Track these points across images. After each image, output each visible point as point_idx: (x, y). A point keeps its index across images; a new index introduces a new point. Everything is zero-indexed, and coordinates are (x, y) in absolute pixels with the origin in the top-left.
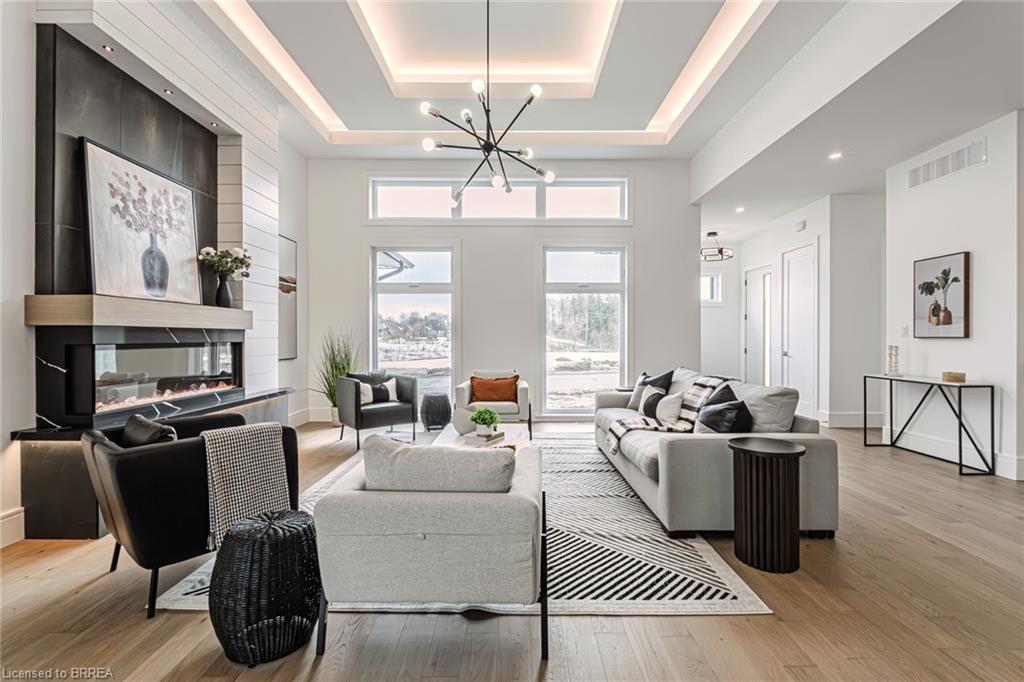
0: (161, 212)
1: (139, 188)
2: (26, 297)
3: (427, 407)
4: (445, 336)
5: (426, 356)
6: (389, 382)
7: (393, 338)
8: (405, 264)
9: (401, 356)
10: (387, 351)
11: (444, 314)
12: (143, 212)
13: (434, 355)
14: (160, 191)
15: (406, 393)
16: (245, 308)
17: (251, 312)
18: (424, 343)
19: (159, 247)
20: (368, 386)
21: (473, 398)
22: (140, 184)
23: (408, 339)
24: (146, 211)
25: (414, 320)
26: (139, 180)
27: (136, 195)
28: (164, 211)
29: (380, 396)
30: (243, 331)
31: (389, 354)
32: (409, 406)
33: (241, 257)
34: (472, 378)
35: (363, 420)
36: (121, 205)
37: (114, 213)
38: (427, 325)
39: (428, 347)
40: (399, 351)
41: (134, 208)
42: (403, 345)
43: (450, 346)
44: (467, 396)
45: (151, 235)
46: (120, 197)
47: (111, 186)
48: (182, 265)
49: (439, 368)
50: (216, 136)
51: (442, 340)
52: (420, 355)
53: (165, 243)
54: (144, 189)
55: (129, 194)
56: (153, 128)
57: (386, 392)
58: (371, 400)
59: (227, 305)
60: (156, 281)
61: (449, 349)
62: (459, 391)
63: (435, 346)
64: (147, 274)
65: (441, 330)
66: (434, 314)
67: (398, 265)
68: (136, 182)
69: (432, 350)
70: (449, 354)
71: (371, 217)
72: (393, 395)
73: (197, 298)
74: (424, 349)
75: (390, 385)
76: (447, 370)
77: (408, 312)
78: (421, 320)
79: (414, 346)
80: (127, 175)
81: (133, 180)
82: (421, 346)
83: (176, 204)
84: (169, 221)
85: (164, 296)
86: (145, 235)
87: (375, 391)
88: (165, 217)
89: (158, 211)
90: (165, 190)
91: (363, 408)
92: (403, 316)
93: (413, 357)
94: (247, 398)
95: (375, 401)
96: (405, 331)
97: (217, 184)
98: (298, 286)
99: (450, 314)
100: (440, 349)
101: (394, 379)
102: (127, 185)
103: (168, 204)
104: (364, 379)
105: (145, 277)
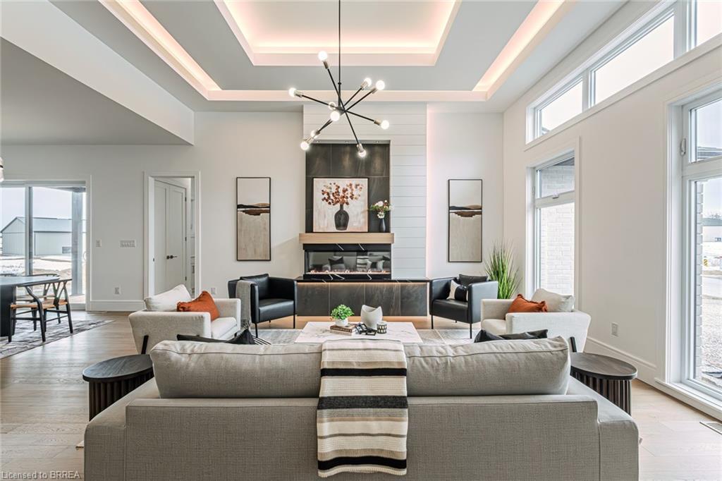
1: (336, 187)
12: (337, 197)
14: (347, 185)
16: (391, 232)
19: (344, 209)
22: (337, 185)
24: (339, 195)
26: (337, 183)
27: (334, 191)
28: (349, 193)
36: (327, 197)
37: (323, 200)
41: (334, 196)
46: (326, 194)
47: (322, 191)
48: (358, 215)
50: (389, 144)
53: (348, 207)
54: (339, 187)
55: (331, 191)
60: (342, 224)
64: (337, 222)
73: (366, 229)
80: (330, 184)
81: (334, 185)
83: (356, 188)
84: (352, 196)
85: (345, 230)
88: (349, 196)
89: (346, 194)
102: (330, 188)
103: (352, 190)
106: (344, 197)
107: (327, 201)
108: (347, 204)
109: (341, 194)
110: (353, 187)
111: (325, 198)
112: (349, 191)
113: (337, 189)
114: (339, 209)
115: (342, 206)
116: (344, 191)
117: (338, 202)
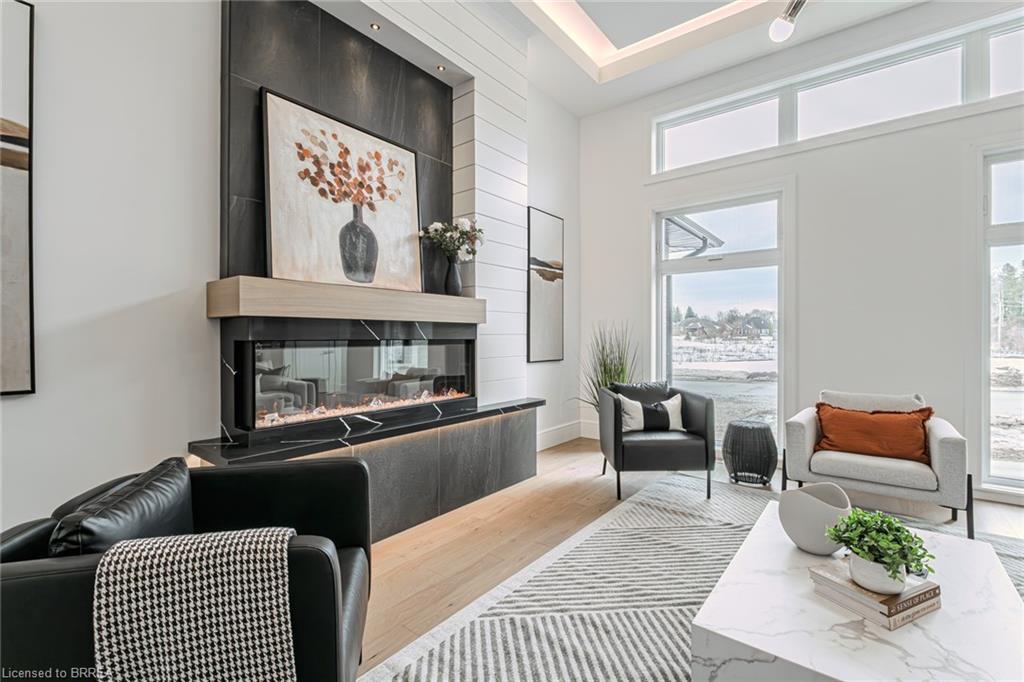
0: (370, 178)
1: (340, 150)
2: (208, 284)
3: (734, 443)
4: (770, 335)
5: (747, 358)
6: (670, 401)
7: (708, 338)
8: (709, 241)
9: (717, 356)
10: (701, 351)
11: (770, 310)
12: (344, 179)
13: (755, 356)
14: (369, 153)
15: (696, 421)
16: (477, 297)
17: (485, 301)
18: (745, 342)
19: (364, 222)
20: (638, 405)
21: (822, 442)
22: (341, 145)
23: (726, 339)
24: (349, 177)
25: (732, 318)
26: (340, 139)
27: (334, 158)
28: (375, 179)
29: (656, 421)
30: (474, 326)
31: (703, 354)
32: (702, 442)
33: (468, 229)
34: (819, 406)
35: (626, 457)
36: (313, 170)
37: (303, 179)
38: (749, 323)
39: (749, 347)
40: (716, 351)
41: (333, 173)
42: (719, 345)
43: (776, 346)
44: (809, 438)
45: (355, 206)
46: (312, 160)
47: (300, 146)
48: (397, 246)
49: (761, 371)
50: (451, 89)
51: (766, 339)
52: (739, 356)
53: (375, 217)
54: (347, 151)
55: (324, 156)
56: (364, 79)
57: (665, 415)
58: (641, 426)
59: (456, 293)
60: (360, 263)
61: (776, 349)
62: (791, 428)
63: (757, 346)
64: (347, 255)
65: (764, 328)
66: (756, 311)
67: (700, 243)
68: (336, 142)
69: (754, 350)
70: (775, 356)
71: (654, 172)
72: (675, 421)
73: (417, 283)
74: (744, 350)
75: (672, 406)
76: (772, 375)
77: (726, 311)
78: (742, 318)
79: (732, 346)
80: (323, 132)
81: (332, 139)
82: (740, 346)
83: (391, 170)
84: (382, 189)
85: (370, 282)
86: (347, 206)
87: (647, 412)
88: (375, 185)
89: (366, 177)
90: (377, 153)
91: (625, 439)
92: (720, 314)
93: (731, 358)
94: (479, 411)
95: (648, 429)
96: (722, 331)
97: (452, 148)
98: (565, 273)
99: (776, 311)
100: (764, 349)
101: (679, 395)
102: (323, 145)
103: (381, 171)
104: (633, 393)
105: (344, 257)
106: (361, 185)
107: (314, 182)
108: (371, 206)
109: (355, 174)
110: (384, 164)
111: (306, 172)
112: (374, 173)
113: (341, 155)
114: (350, 218)
115: (356, 211)
116: (363, 168)
117: (346, 195)
